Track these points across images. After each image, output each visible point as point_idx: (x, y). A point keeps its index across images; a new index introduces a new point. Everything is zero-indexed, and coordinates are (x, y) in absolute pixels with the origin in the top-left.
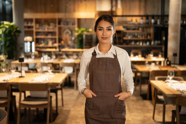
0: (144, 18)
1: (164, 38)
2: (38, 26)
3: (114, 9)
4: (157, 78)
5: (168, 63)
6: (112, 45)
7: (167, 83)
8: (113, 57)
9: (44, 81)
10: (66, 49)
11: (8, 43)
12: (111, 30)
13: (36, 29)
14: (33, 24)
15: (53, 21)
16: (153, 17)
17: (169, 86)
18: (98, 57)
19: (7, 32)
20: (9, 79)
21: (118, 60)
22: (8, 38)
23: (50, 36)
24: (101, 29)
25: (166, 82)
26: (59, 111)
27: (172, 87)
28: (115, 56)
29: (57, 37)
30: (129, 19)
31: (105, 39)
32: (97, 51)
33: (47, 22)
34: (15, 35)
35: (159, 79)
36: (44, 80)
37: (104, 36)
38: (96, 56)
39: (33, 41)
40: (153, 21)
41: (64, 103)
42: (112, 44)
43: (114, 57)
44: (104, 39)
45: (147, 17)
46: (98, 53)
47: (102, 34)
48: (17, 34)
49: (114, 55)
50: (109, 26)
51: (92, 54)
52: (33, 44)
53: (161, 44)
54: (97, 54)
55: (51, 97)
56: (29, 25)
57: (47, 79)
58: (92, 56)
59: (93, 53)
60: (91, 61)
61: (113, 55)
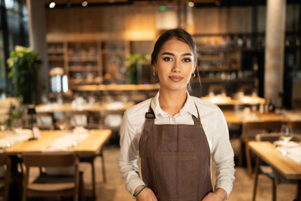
0: (228, 38)
1: (256, 67)
2: (71, 52)
3: (182, 26)
4: (258, 137)
5: (271, 108)
6: (189, 96)
7: (278, 149)
8: (192, 123)
9: (68, 148)
10: (113, 87)
11: (22, 80)
12: (190, 60)
13: (69, 56)
14: (65, 50)
15: (94, 44)
16: (241, 36)
17: (284, 154)
18: (158, 122)
19: (21, 62)
20: (9, 145)
21: (202, 128)
22: (23, 72)
23: (89, 68)
24: (168, 59)
25: (277, 146)
26: (97, 192)
27: (289, 156)
28: (197, 120)
29: (99, 68)
30: (205, 40)
31: (178, 80)
32: (157, 110)
33: (85, 46)
34: (33, 67)
35: (263, 140)
36: (69, 145)
37: (176, 74)
38: (154, 121)
39: (64, 74)
40: (240, 42)
41: (107, 175)
42: (188, 94)
43: (195, 122)
44: (175, 80)
45: (232, 36)
46: (159, 115)
47: (172, 70)
48: (36, 65)
49: (193, 117)
50: (187, 52)
51: (144, 116)
52: (65, 79)
53: (252, 76)
54: (156, 116)
55: (81, 174)
56: (59, 50)
57: (75, 144)
58: (146, 121)
59: (146, 114)
60: (144, 131)
61: (191, 117)
